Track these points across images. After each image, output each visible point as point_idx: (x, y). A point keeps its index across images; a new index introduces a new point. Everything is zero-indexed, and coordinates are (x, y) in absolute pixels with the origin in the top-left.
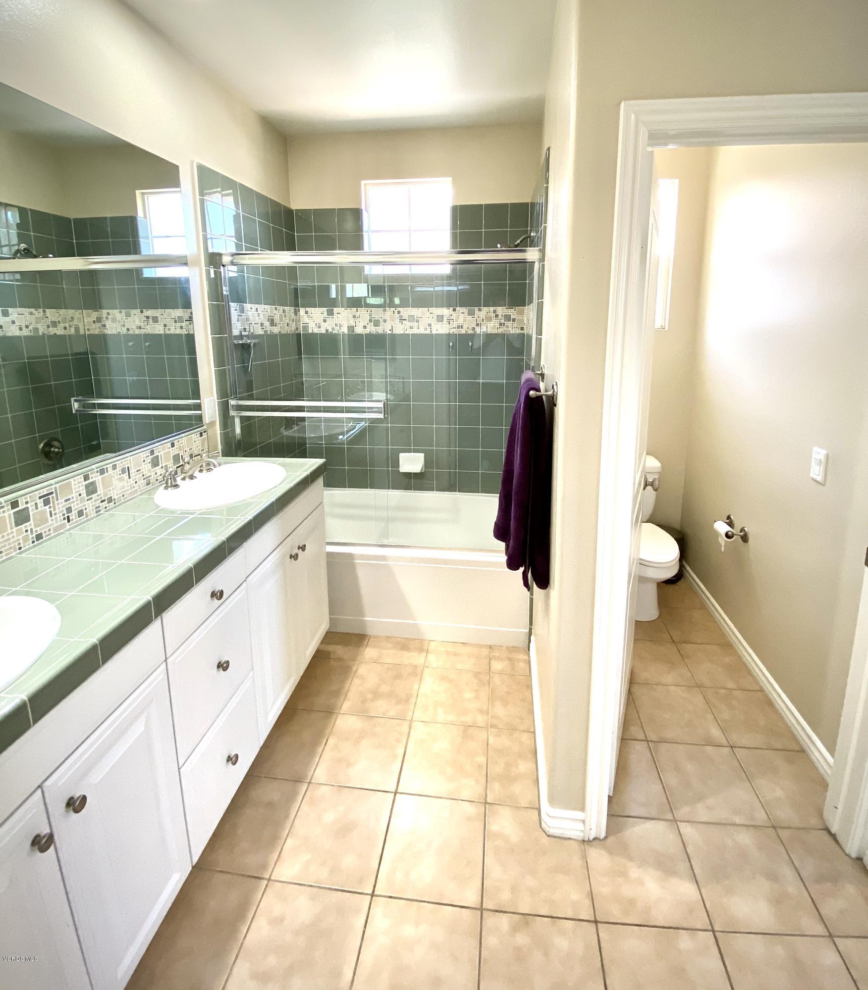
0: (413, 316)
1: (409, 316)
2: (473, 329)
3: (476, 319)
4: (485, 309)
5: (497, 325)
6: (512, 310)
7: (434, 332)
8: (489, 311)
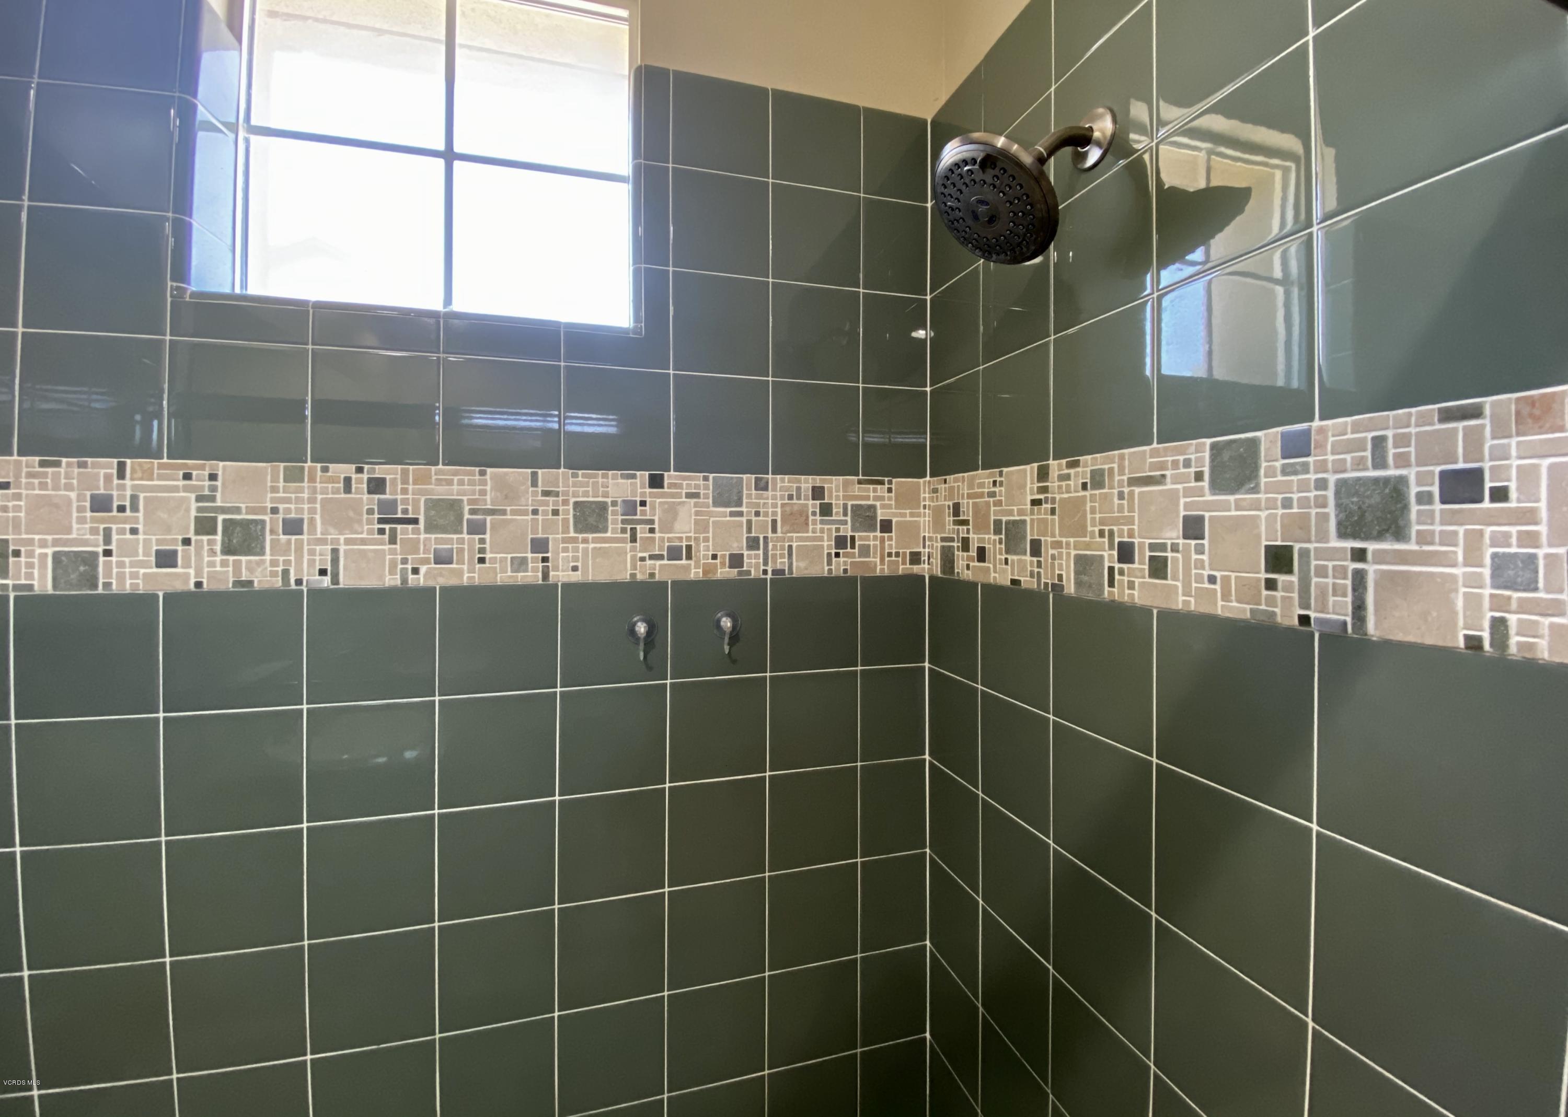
0: (454, 506)
1: (433, 505)
2: (736, 561)
3: (749, 522)
4: (782, 483)
5: (828, 545)
6: (881, 490)
7: (561, 575)
8: (799, 489)
